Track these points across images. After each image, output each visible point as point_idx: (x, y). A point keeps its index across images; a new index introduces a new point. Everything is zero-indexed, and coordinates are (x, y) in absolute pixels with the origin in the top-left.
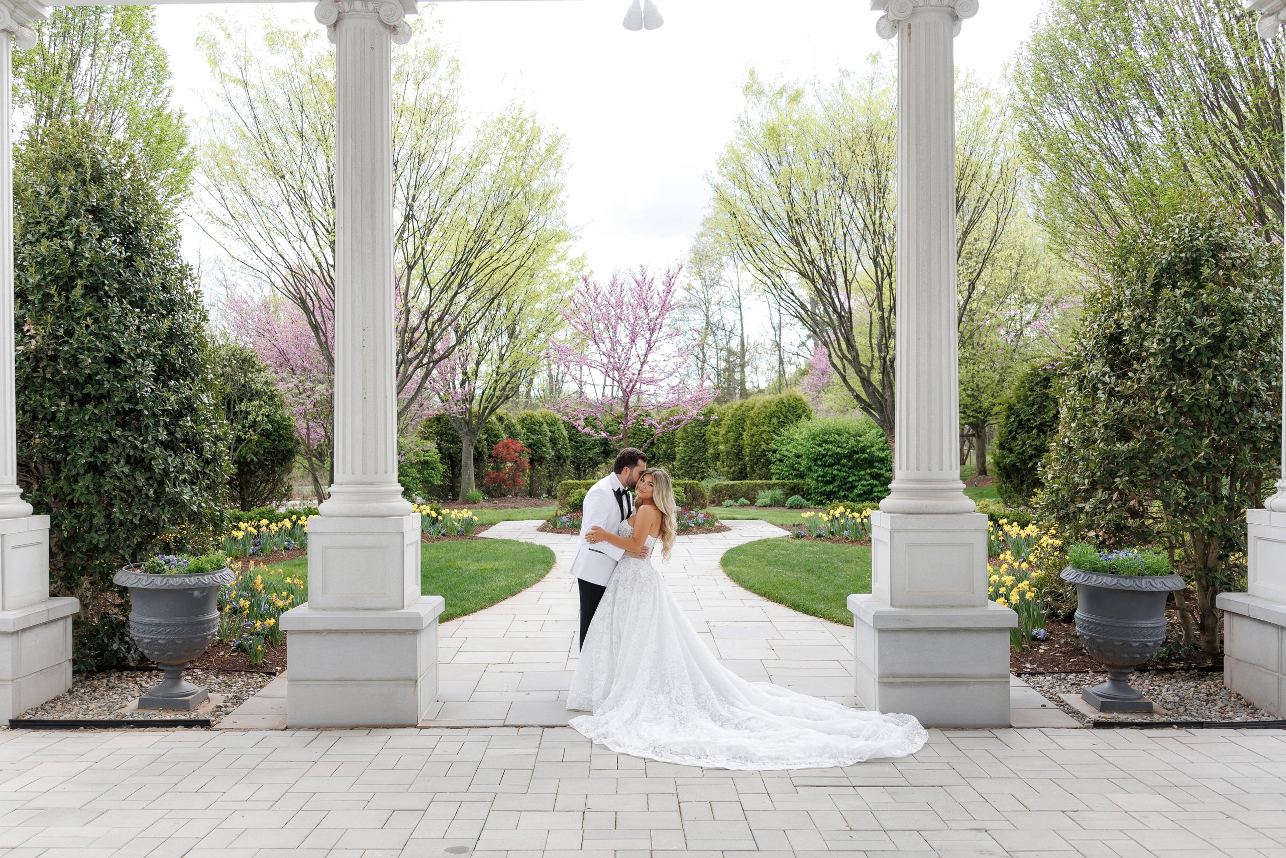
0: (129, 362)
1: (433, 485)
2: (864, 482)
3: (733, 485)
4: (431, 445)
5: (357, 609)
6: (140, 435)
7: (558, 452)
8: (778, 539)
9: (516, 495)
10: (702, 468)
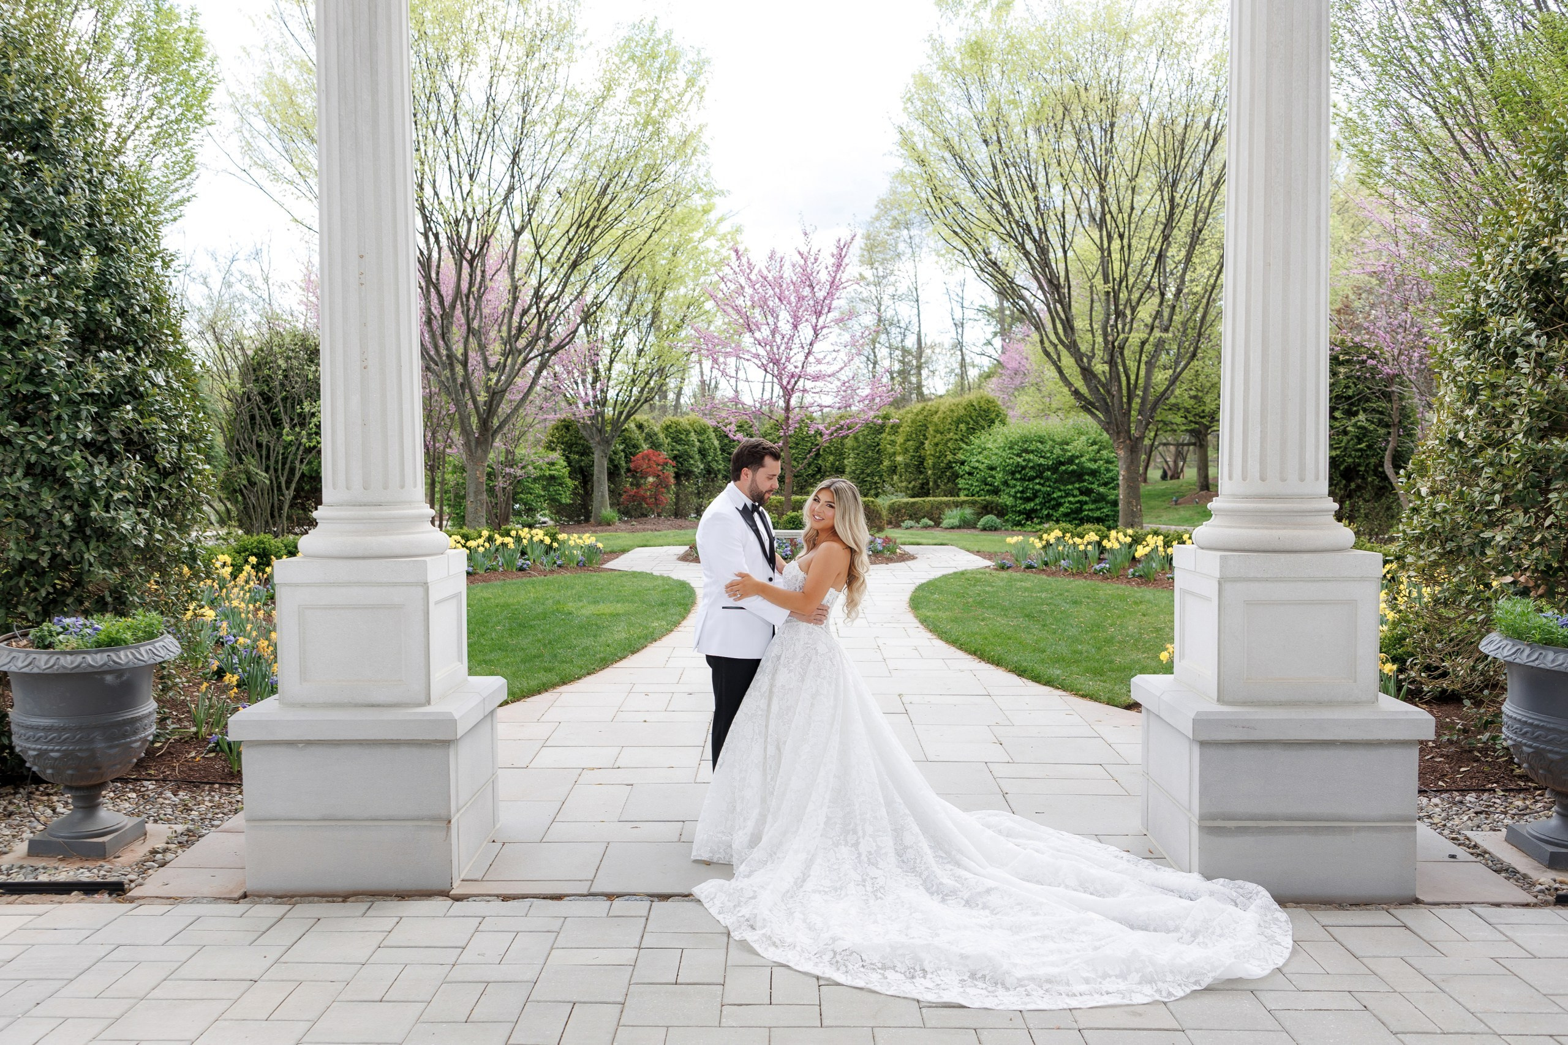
0: (27, 320)
1: (560, 503)
2: (1071, 499)
3: (914, 503)
4: (556, 456)
7: (708, 464)
8: (978, 571)
9: (659, 516)
10: (876, 483)
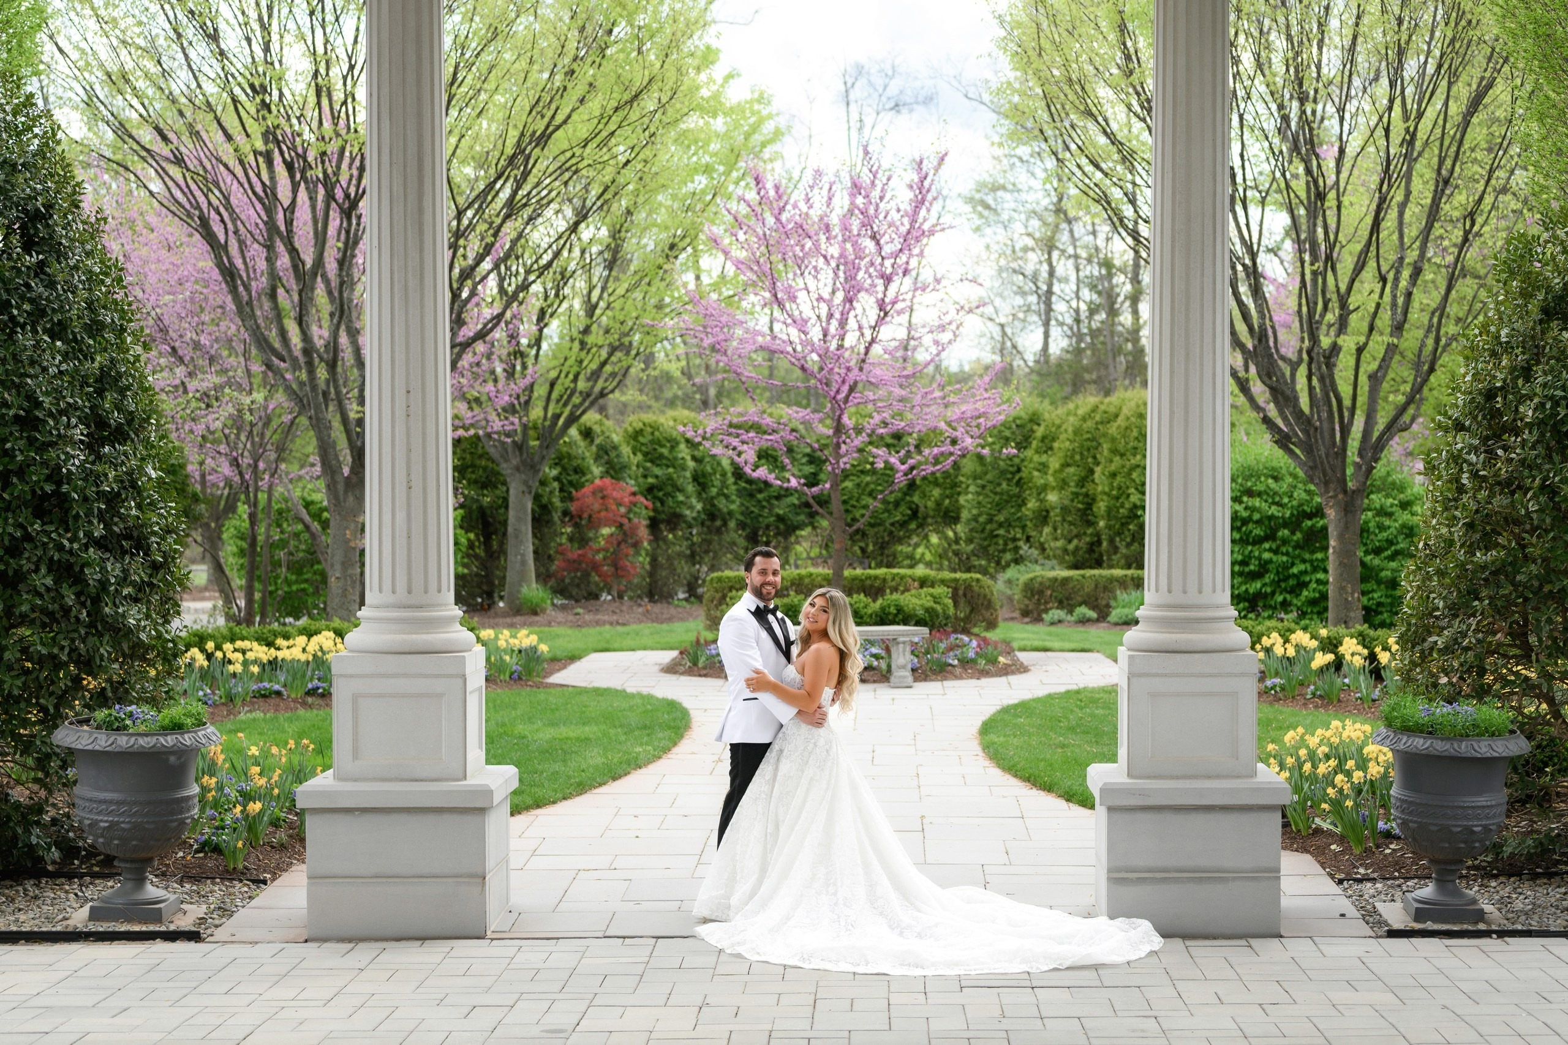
0: (50, 421)
3: (1066, 581)
5: (402, 780)
6: (67, 530)
7: (710, 503)
9: (621, 597)
